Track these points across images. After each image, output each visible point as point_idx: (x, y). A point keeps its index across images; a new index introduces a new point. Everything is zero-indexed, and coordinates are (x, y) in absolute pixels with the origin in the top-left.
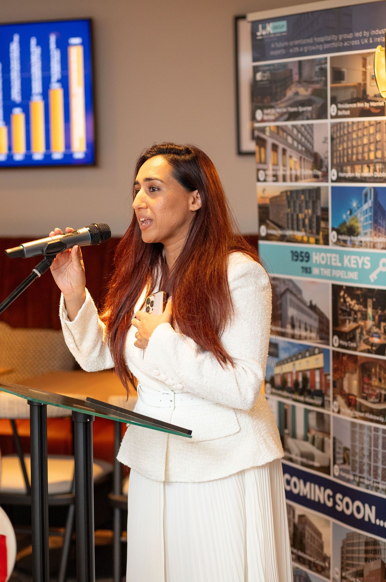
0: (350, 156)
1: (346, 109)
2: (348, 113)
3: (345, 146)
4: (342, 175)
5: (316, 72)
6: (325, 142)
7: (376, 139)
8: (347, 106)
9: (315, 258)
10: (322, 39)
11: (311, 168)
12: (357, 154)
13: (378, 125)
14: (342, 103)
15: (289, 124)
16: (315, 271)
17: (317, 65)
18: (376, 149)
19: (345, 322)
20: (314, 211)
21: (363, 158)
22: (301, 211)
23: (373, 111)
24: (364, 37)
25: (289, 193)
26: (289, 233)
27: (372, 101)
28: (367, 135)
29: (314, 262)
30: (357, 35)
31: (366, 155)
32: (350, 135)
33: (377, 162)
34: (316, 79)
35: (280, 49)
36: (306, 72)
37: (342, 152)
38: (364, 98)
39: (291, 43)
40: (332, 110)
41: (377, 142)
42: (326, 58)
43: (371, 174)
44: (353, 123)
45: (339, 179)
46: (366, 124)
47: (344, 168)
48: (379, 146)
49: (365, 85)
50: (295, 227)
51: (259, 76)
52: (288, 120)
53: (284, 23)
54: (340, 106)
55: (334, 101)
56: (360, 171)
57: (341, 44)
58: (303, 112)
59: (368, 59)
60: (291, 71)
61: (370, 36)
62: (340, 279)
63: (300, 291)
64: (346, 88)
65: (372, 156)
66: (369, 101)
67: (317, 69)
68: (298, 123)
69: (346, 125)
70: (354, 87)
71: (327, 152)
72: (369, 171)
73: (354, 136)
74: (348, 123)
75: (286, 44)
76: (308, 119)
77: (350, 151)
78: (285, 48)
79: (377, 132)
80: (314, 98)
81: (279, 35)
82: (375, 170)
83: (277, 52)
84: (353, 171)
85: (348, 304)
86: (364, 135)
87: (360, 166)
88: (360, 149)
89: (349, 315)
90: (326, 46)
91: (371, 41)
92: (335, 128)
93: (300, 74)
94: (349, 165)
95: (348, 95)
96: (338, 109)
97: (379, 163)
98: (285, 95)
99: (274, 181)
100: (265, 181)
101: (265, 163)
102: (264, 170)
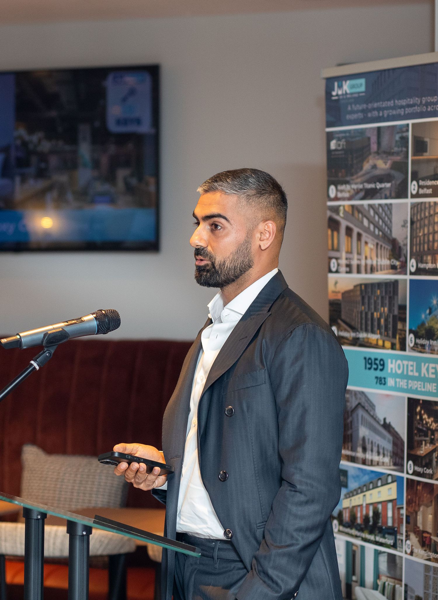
0: (431, 244)
1: (428, 187)
2: (430, 191)
3: (426, 230)
4: (422, 266)
5: (397, 141)
6: (404, 226)
8: (429, 183)
9: (391, 366)
10: (403, 102)
11: (388, 257)
14: (423, 179)
15: (366, 203)
16: (391, 382)
17: (398, 133)
19: (422, 444)
20: (390, 310)
22: (376, 310)
25: (363, 287)
26: (362, 335)
29: (389, 371)
32: (431, 218)
34: (396, 149)
35: (357, 112)
36: (385, 140)
37: (422, 238)
39: (370, 106)
40: (413, 187)
42: (408, 125)
44: (435, 204)
45: (419, 271)
47: (425, 258)
50: (369, 328)
51: (333, 145)
52: (363, 198)
53: (363, 81)
54: (421, 183)
55: (415, 177)
57: (424, 109)
58: (381, 189)
60: (369, 139)
62: (416, 392)
63: (373, 406)
64: (429, 161)
67: (397, 137)
68: (376, 202)
69: (427, 206)
70: (437, 160)
71: (406, 238)
73: (436, 219)
74: (430, 203)
75: (365, 106)
76: (386, 198)
77: (431, 238)
78: (363, 111)
80: (393, 172)
81: (356, 95)
83: (354, 116)
84: (434, 260)
85: (424, 422)
89: (426, 435)
90: (408, 110)
92: (416, 209)
93: (379, 143)
94: (430, 254)
95: (431, 170)
96: (419, 187)
98: (361, 168)
99: (347, 272)
100: (337, 272)
101: (338, 250)
102: (337, 259)
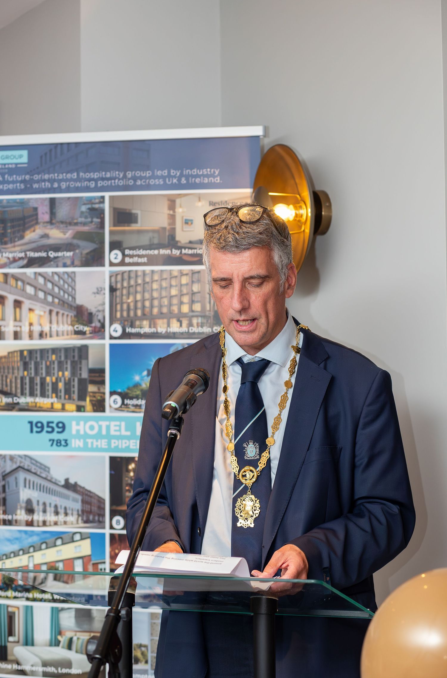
0: (147, 310)
1: (139, 256)
2: (145, 260)
3: (139, 297)
4: (132, 330)
5: (82, 213)
6: (99, 291)
7: (192, 291)
8: (144, 252)
10: (96, 175)
11: (69, 323)
12: (161, 306)
13: (196, 275)
14: (131, 249)
16: (75, 443)
17: (85, 204)
18: (192, 302)
20: (74, 374)
21: (170, 312)
22: (49, 374)
23: (185, 258)
24: (169, 176)
25: (25, 353)
27: (185, 248)
28: (176, 286)
30: (159, 173)
31: (175, 309)
32: (146, 285)
33: (193, 316)
34: (82, 220)
35: (13, 182)
36: (62, 212)
37: (132, 305)
38: (172, 243)
39: (36, 177)
40: (113, 256)
41: (193, 294)
42: (103, 197)
43: (184, 329)
44: (153, 272)
45: (126, 336)
46: (175, 274)
47: (138, 323)
48: (197, 298)
49: (173, 230)
50: (38, 392)
52: (25, 267)
53: (25, 153)
54: (127, 252)
55: (117, 246)
56: (166, 326)
57: (131, 182)
58: (56, 257)
59: (178, 201)
60: (35, 209)
61: (182, 175)
63: (45, 468)
64: (139, 232)
65: (185, 309)
66: (180, 248)
67: (84, 208)
69: (139, 273)
70: (154, 231)
71: (103, 304)
72: (181, 326)
73: (155, 286)
74: (144, 271)
75: (27, 177)
76: (66, 266)
77: (147, 304)
78: (23, 181)
79: (193, 282)
80: (75, 241)
81: (12, 166)
82: (190, 325)
83: (8, 186)
84: (152, 324)
86: (171, 286)
87: (165, 321)
88: (165, 301)
90: (103, 183)
91: (183, 181)
92: (119, 278)
93: (52, 213)
94: (146, 319)
95: (145, 240)
96: (124, 255)
97: (197, 316)
98: (23, 237)
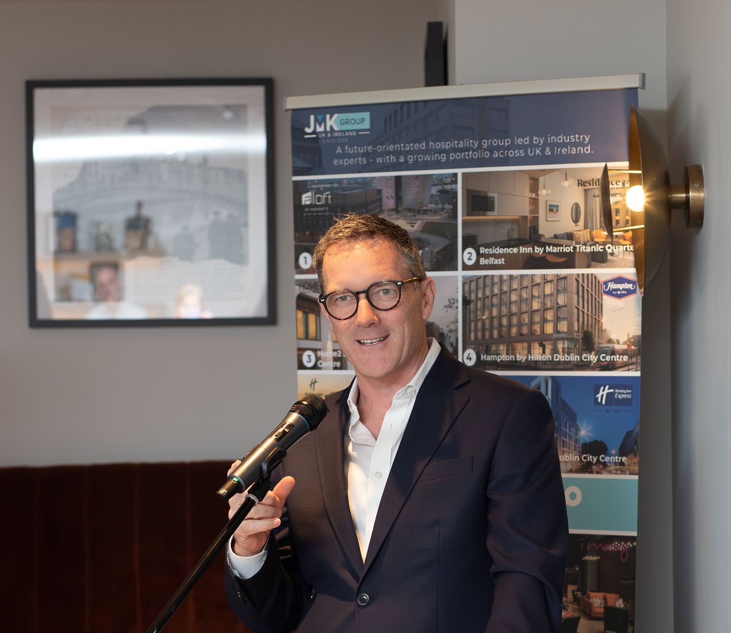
0: (505, 330)
1: (496, 256)
2: (501, 261)
3: (495, 312)
4: (488, 358)
5: (432, 196)
6: (451, 304)
7: (558, 304)
8: (500, 251)
10: (447, 145)
12: (520, 325)
13: (563, 281)
14: (487, 246)
17: (435, 185)
18: (557, 319)
21: (532, 332)
23: (550, 258)
24: (532, 145)
27: (549, 245)
28: (539, 297)
30: (520, 141)
31: (537, 328)
32: (503, 296)
33: (558, 339)
34: (432, 206)
35: (354, 156)
36: (410, 195)
37: (487, 322)
38: (534, 238)
39: (380, 148)
40: (467, 256)
41: (559, 307)
42: (455, 175)
43: (548, 357)
44: (511, 277)
45: (482, 365)
46: (538, 280)
47: (493, 348)
48: (563, 313)
49: (536, 219)
53: (366, 115)
54: (482, 250)
55: (469, 241)
56: (526, 352)
57: (487, 155)
59: (541, 180)
60: (379, 191)
61: (546, 144)
64: (497, 222)
65: (549, 329)
66: (543, 245)
67: (434, 191)
69: (496, 280)
70: (513, 221)
71: (456, 322)
72: (544, 352)
73: (514, 297)
74: (501, 276)
75: (370, 148)
77: (505, 321)
78: (365, 155)
79: (558, 291)
80: (425, 236)
81: (353, 134)
82: (555, 351)
83: (347, 162)
84: (511, 351)
86: (533, 297)
87: (526, 345)
88: (526, 318)
90: (453, 156)
91: (548, 152)
92: (473, 284)
93: (398, 198)
94: (503, 343)
95: (502, 234)
96: (479, 255)
97: (563, 339)
99: (335, 368)
100: (315, 367)
101: (317, 338)
102: (315, 350)
